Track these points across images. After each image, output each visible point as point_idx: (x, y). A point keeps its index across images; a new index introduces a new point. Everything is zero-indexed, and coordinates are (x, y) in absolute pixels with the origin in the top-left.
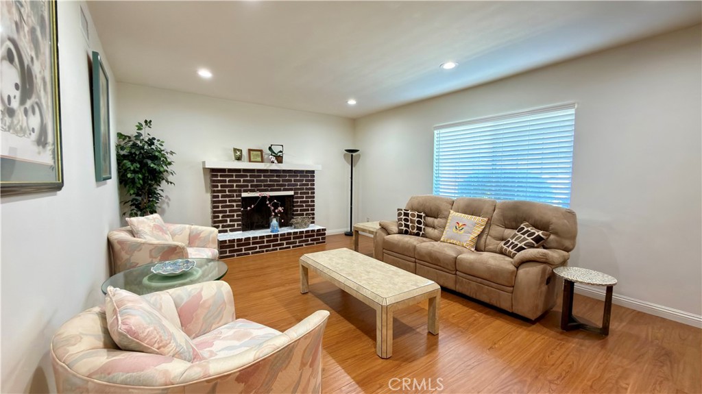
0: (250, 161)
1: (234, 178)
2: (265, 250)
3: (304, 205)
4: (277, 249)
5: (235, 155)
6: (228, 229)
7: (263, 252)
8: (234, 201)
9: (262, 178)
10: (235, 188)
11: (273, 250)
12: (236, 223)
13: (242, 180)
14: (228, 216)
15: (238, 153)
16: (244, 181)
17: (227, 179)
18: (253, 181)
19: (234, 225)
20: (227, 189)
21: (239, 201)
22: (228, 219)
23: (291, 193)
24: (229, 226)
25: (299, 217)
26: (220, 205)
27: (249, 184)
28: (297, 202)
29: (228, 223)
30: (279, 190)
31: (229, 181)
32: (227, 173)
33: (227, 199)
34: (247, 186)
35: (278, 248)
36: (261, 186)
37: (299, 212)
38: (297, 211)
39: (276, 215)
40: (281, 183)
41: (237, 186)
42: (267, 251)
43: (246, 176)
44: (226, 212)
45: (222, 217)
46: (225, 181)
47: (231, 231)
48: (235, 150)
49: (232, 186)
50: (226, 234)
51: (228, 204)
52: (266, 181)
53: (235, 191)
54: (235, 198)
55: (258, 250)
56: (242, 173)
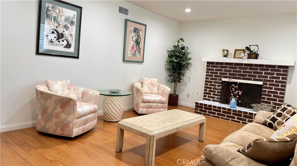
0: (234, 57)
1: (219, 68)
2: (221, 117)
3: (272, 95)
4: (229, 120)
5: (223, 54)
6: (211, 99)
7: (219, 118)
8: (217, 83)
9: (238, 69)
10: (218, 75)
11: (226, 119)
12: (216, 97)
13: (223, 69)
14: (212, 91)
15: (226, 52)
16: (225, 71)
17: (215, 69)
18: (231, 71)
19: (214, 98)
20: (214, 75)
21: (219, 83)
22: (212, 93)
23: (261, 83)
24: (212, 97)
25: (266, 104)
26: (209, 84)
27: (228, 73)
28: (265, 91)
29: (212, 95)
30: (250, 79)
31: (216, 70)
32: (215, 65)
33: (213, 81)
34: (226, 74)
35: (231, 119)
36: (236, 75)
37: (266, 100)
38: (264, 98)
39: (235, 96)
40: (252, 74)
41: (220, 73)
42: (222, 118)
43: (227, 67)
44: (211, 88)
45: (209, 91)
46: (213, 70)
47: (213, 101)
48: (223, 50)
49: (217, 73)
50: (209, 101)
51: (213, 84)
52: (241, 72)
53: (218, 76)
54: (218, 81)
55: (216, 115)
56: (224, 65)
